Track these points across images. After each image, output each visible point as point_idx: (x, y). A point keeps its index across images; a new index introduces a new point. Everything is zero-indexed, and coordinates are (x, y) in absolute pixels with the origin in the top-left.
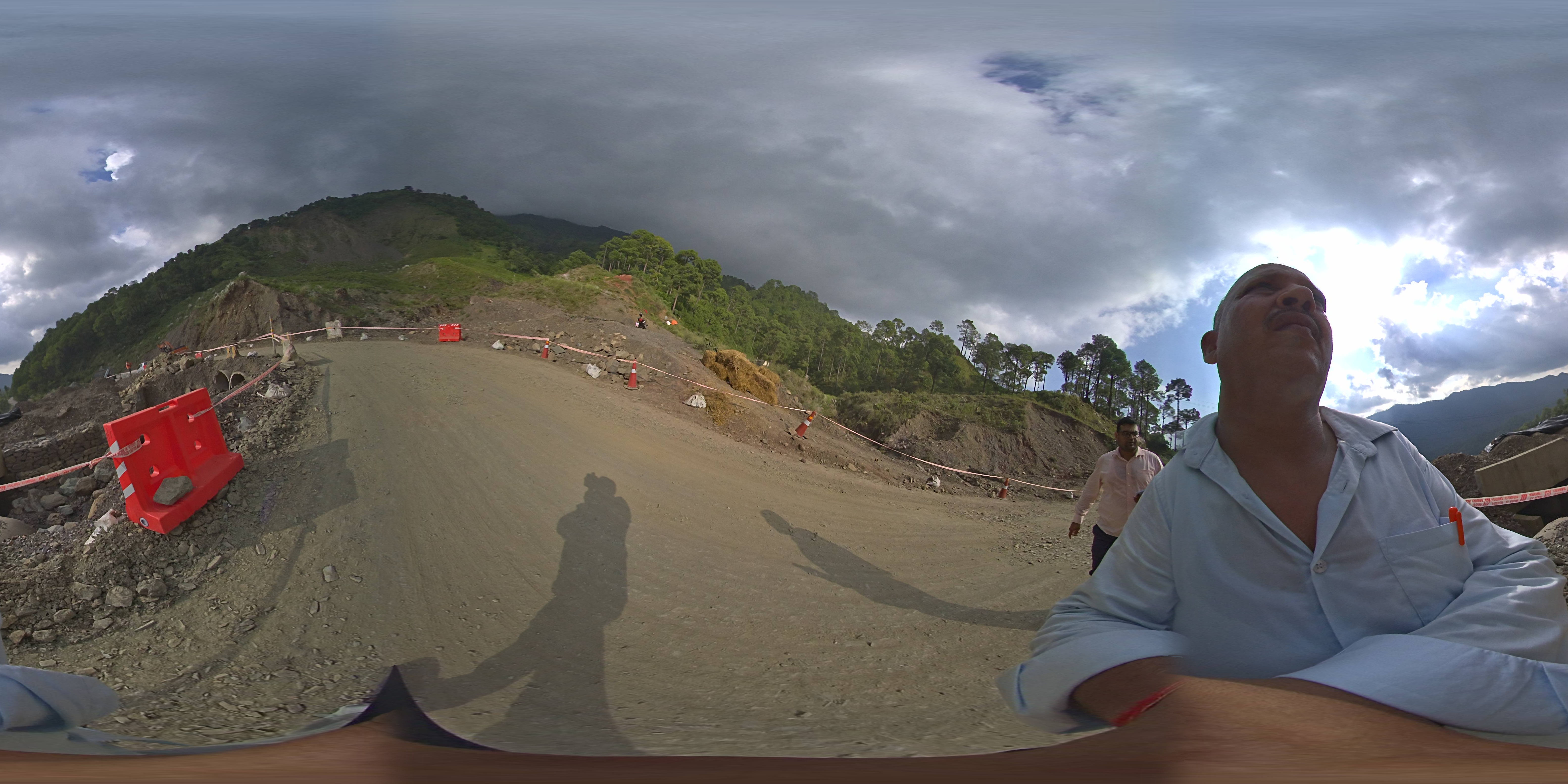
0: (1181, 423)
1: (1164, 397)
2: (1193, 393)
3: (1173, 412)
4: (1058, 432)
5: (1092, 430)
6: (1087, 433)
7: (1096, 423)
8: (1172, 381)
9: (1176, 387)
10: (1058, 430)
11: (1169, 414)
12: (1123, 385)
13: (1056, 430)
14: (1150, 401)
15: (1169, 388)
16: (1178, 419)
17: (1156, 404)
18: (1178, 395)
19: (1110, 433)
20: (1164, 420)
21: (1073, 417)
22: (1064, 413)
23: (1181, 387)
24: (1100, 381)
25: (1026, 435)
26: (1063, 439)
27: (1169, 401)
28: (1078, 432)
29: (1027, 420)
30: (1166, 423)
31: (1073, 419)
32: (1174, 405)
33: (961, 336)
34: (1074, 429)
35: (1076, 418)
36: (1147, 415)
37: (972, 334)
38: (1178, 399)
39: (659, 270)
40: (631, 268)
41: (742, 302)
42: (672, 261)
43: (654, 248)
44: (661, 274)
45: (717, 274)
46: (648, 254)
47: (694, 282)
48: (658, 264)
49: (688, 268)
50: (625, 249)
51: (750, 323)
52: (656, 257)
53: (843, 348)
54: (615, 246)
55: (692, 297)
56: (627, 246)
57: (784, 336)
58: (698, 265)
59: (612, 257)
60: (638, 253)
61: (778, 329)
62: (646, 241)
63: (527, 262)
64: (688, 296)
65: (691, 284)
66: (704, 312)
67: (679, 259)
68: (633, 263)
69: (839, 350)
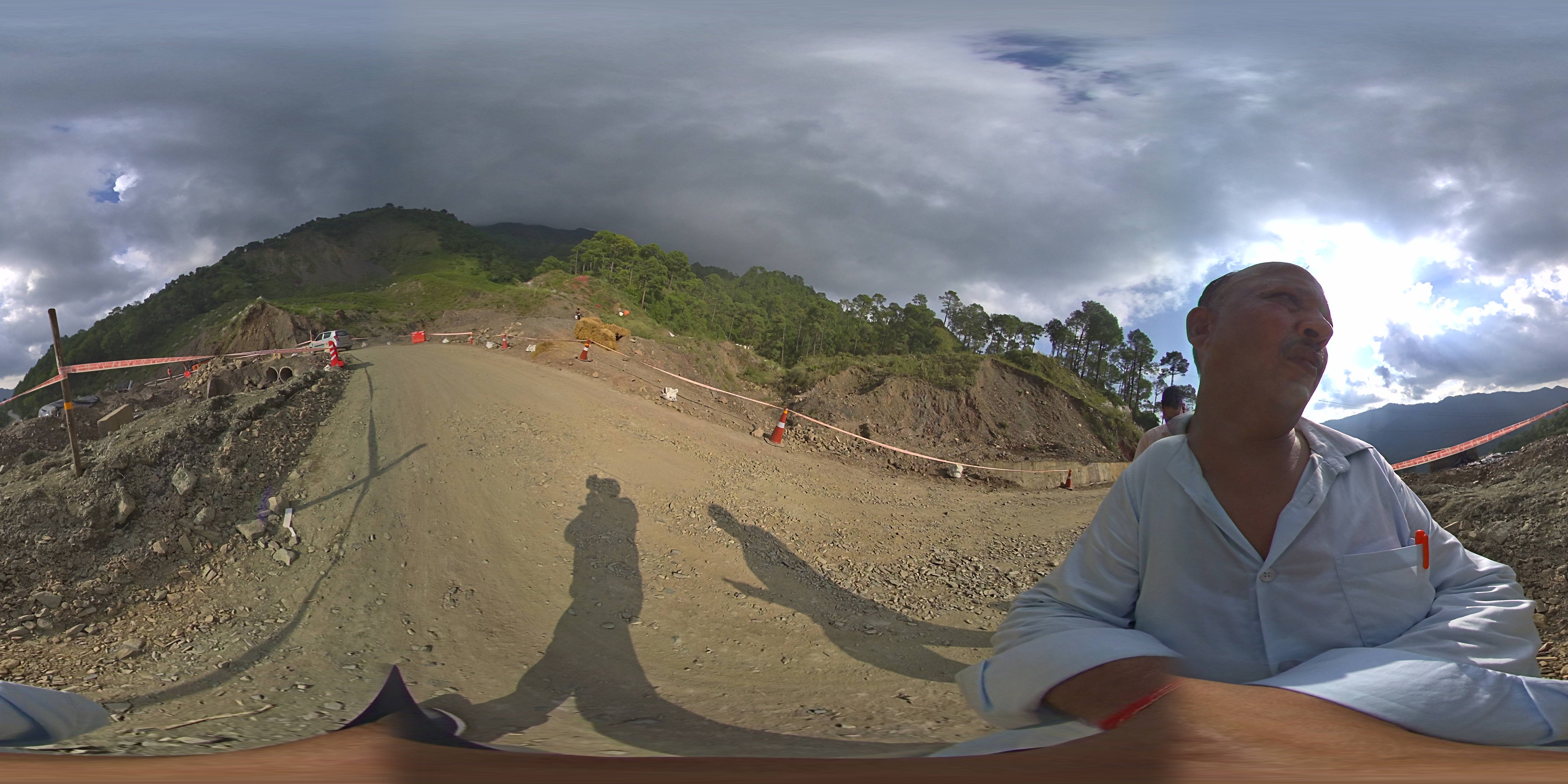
1: (1158, 371)
6: (1059, 398)
9: (1172, 360)
10: (1021, 391)
12: (1114, 357)
13: (1018, 391)
14: (1143, 375)
15: (1163, 361)
17: (1149, 377)
18: (1172, 369)
19: (1090, 400)
21: (1044, 378)
23: (1177, 362)
24: (1090, 353)
26: (1025, 402)
27: (1163, 375)
28: (1048, 395)
31: (1045, 382)
33: (944, 308)
34: (1042, 392)
35: (1048, 380)
36: (1139, 390)
37: (954, 304)
39: (624, 268)
40: (599, 268)
41: (717, 290)
42: (636, 257)
43: (618, 247)
44: (627, 271)
45: (685, 264)
46: (613, 252)
47: (659, 274)
48: (624, 261)
49: (651, 262)
50: (591, 251)
51: (727, 309)
52: (622, 255)
53: (816, 324)
54: (584, 248)
55: (664, 289)
56: (592, 248)
57: (761, 319)
58: (660, 258)
59: (583, 259)
60: (603, 254)
61: (754, 312)
62: (609, 241)
63: (508, 272)
64: (661, 289)
65: (656, 277)
66: (670, 301)
67: (643, 254)
68: (600, 263)
69: (813, 327)
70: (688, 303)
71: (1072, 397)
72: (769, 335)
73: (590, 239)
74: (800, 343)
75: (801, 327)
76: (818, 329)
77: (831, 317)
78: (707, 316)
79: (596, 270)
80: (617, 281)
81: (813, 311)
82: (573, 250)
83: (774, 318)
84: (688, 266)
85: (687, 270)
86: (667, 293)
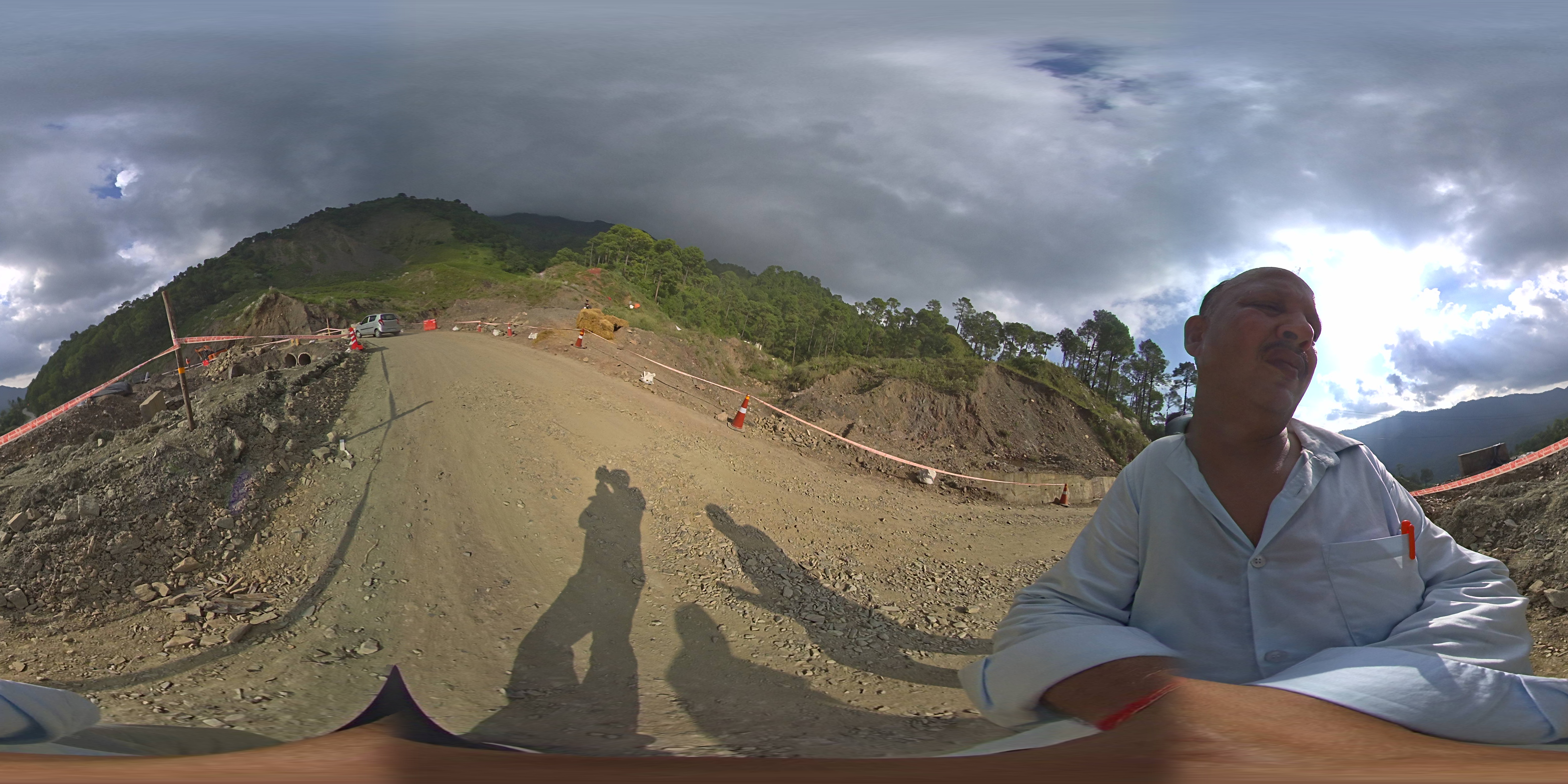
1: (1170, 382)
9: (1185, 371)
12: (1126, 369)
14: (1155, 386)
16: (1185, 408)
17: (1162, 390)
18: (1185, 380)
24: (1102, 364)
27: (1176, 387)
28: (1053, 404)
30: (1171, 413)
32: (1180, 391)
33: (957, 315)
37: (967, 311)
38: (1186, 386)
39: (640, 261)
40: (614, 261)
41: (732, 287)
42: (652, 251)
43: (633, 241)
44: (642, 265)
45: (700, 260)
46: (628, 246)
47: (674, 269)
48: (640, 255)
49: (666, 256)
50: (606, 244)
51: (741, 307)
52: (638, 248)
53: (829, 326)
54: (600, 241)
55: (679, 284)
56: (608, 241)
57: (775, 318)
58: (676, 253)
59: (599, 252)
60: (618, 247)
61: (768, 311)
62: (625, 234)
63: (523, 262)
64: (675, 284)
65: (671, 272)
66: (684, 297)
67: (658, 249)
68: (614, 256)
69: (825, 328)
70: (702, 299)
71: (1079, 407)
72: (782, 334)
73: (605, 231)
74: (812, 344)
75: (814, 328)
76: (830, 331)
77: (843, 318)
78: (721, 313)
79: (611, 263)
80: (631, 274)
81: (826, 313)
82: (588, 242)
83: (787, 317)
84: (703, 262)
85: (703, 266)
86: (682, 288)
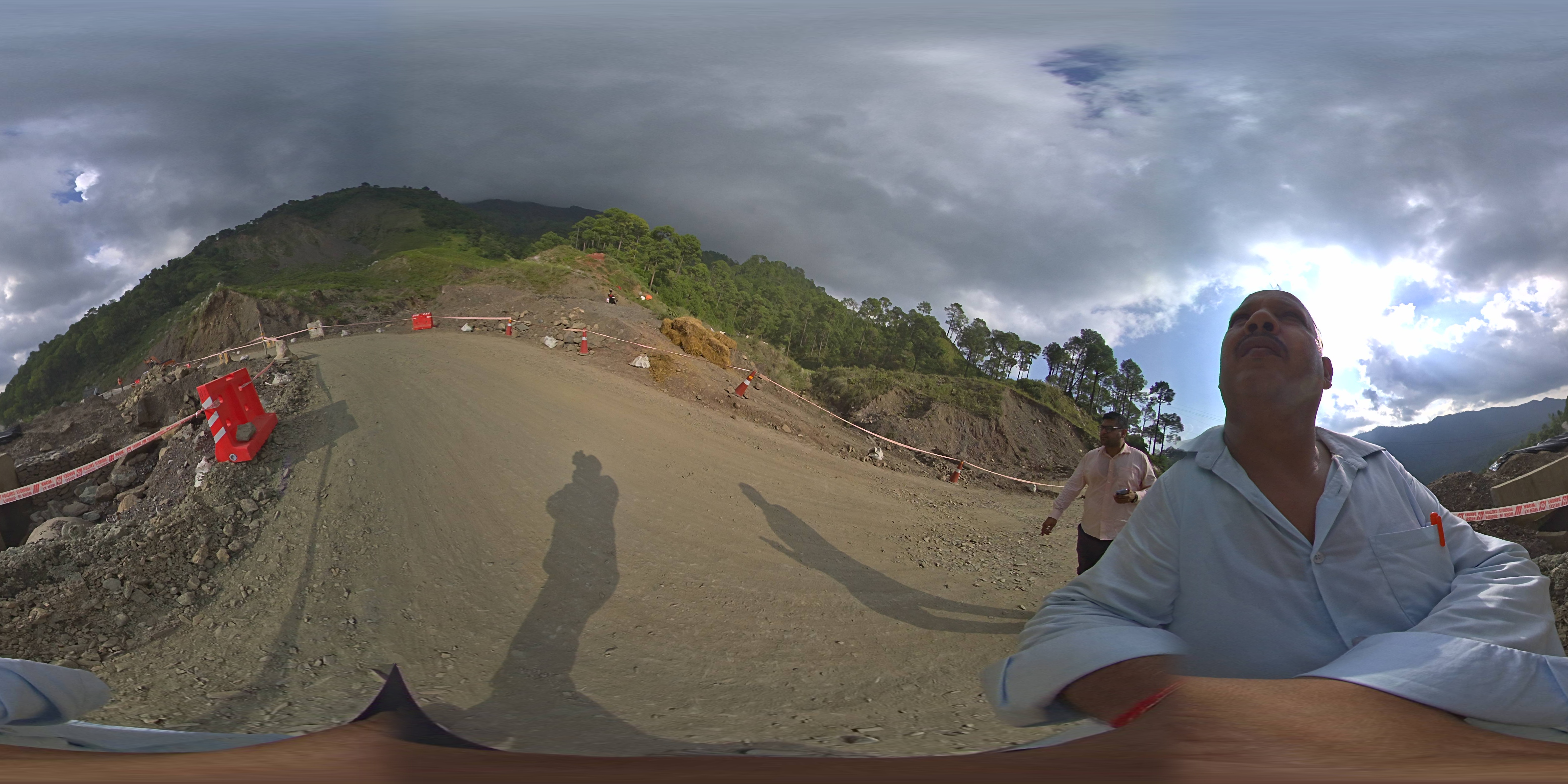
0: (1160, 426)
1: (1147, 399)
2: (1175, 398)
3: (1154, 415)
4: (1034, 422)
5: (1070, 424)
6: (1064, 427)
7: (1075, 417)
8: (1157, 383)
9: (1160, 390)
10: (1035, 419)
11: (1150, 417)
12: (1107, 383)
13: (1032, 420)
14: (1133, 402)
15: (1153, 390)
16: (1158, 422)
17: (1138, 405)
18: (1160, 398)
19: (1088, 429)
20: (1145, 422)
21: (1052, 408)
22: (1043, 404)
23: (1164, 391)
24: (1084, 377)
25: (1000, 421)
26: (1038, 430)
27: (1152, 403)
28: (1055, 424)
29: (1003, 407)
30: (1147, 425)
31: (1051, 411)
32: (1155, 408)
33: (948, 319)
34: (1051, 421)
35: (1055, 410)
36: (1129, 415)
37: (959, 318)
38: (1160, 403)
39: (633, 248)
41: (724, 277)
42: (647, 238)
43: (628, 226)
44: (636, 252)
45: (696, 249)
46: (622, 231)
47: (672, 257)
48: (634, 241)
49: (664, 244)
52: (631, 235)
55: (671, 272)
58: (674, 241)
59: (585, 236)
60: (611, 232)
64: (668, 272)
66: (681, 286)
67: (655, 236)
68: (606, 242)
69: (823, 325)
70: (696, 289)
71: (1074, 426)
75: (806, 323)
76: (827, 328)
81: (823, 310)
85: (698, 255)
86: (675, 276)
